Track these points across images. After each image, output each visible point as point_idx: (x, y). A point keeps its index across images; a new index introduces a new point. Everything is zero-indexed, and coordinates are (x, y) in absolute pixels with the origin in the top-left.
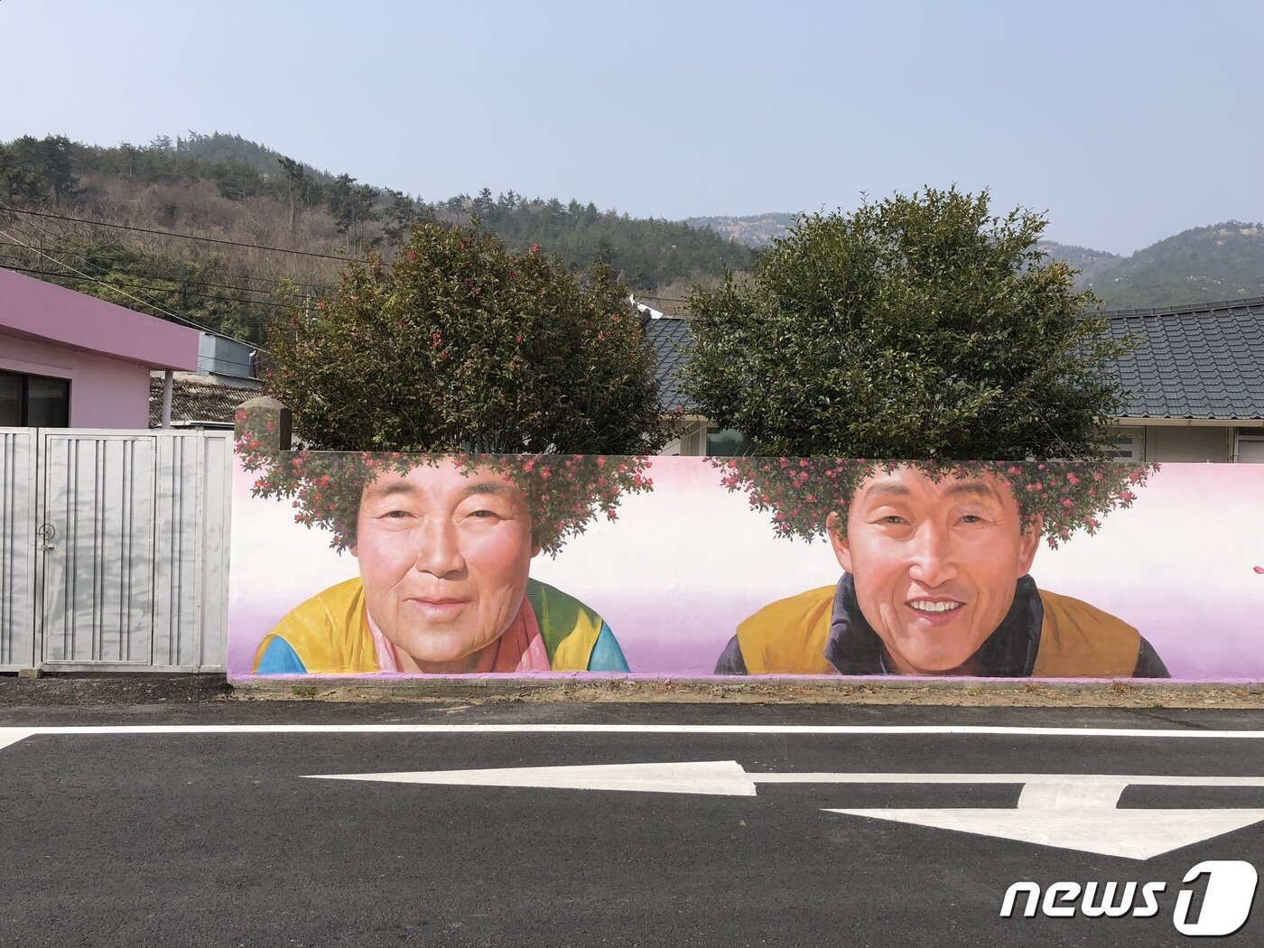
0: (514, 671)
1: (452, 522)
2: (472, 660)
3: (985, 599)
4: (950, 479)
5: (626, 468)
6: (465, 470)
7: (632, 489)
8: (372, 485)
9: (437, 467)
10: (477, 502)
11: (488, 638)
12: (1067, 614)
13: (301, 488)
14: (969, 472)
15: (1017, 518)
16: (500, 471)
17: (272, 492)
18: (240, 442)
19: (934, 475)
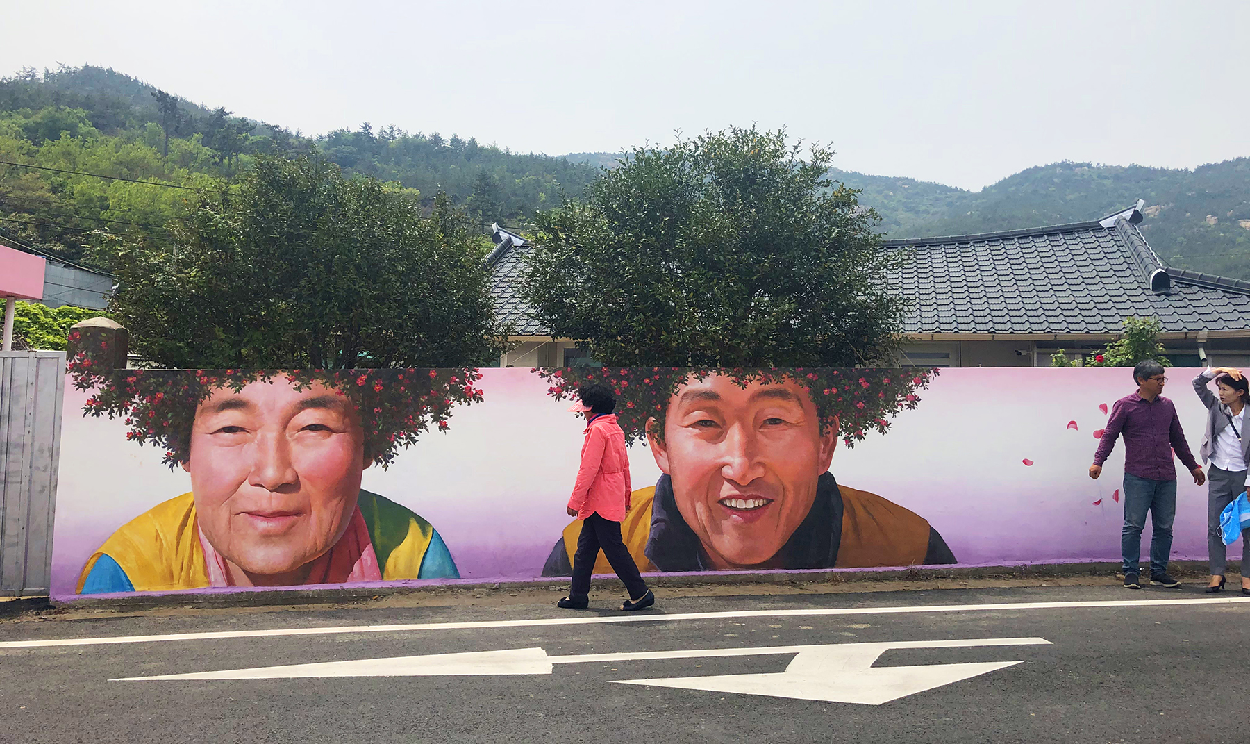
0: (345, 582)
1: (285, 436)
2: (303, 570)
3: (790, 495)
4: (755, 386)
5: (457, 380)
6: (298, 385)
7: (463, 400)
8: (206, 401)
9: (271, 383)
10: (310, 416)
11: (319, 550)
12: (865, 508)
13: (135, 405)
14: (772, 378)
15: (816, 421)
16: (333, 385)
17: (104, 410)
18: (73, 362)
19: (741, 381)
